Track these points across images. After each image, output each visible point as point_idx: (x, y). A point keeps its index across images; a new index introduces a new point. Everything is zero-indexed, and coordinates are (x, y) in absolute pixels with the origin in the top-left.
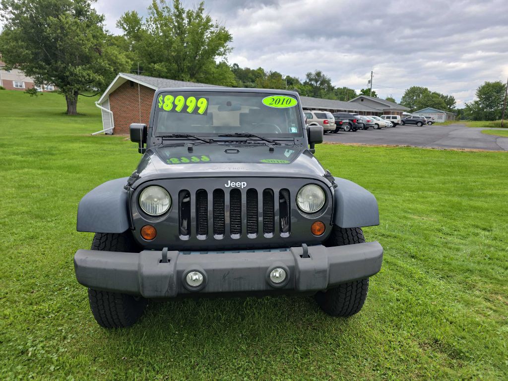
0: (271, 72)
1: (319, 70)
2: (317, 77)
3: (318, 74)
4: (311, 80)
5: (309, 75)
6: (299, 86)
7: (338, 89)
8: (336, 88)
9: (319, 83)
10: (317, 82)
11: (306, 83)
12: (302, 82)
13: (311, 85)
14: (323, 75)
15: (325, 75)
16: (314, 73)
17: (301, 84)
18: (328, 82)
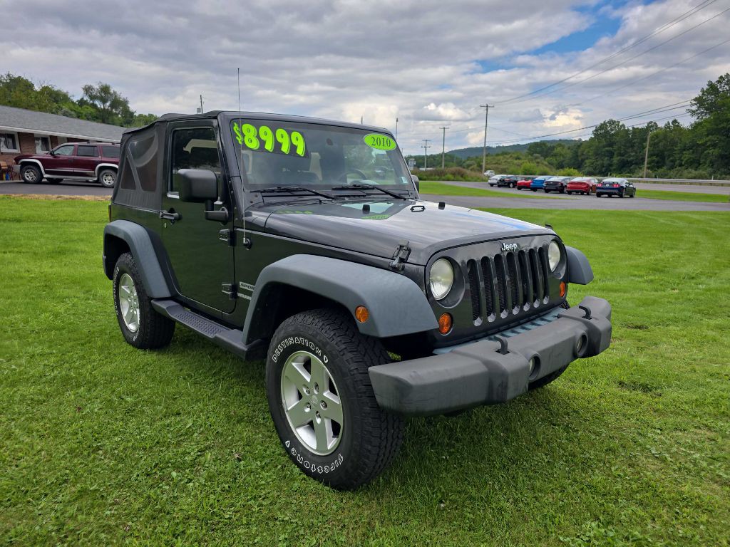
0: (8, 75)
1: (105, 82)
2: (103, 94)
3: (105, 89)
4: (92, 98)
5: (88, 90)
6: (71, 105)
7: (140, 115)
8: (137, 114)
9: (108, 104)
10: (104, 101)
11: (82, 102)
12: (75, 99)
13: (94, 106)
14: (115, 92)
15: (118, 93)
16: (96, 87)
17: (73, 102)
18: (124, 104)
